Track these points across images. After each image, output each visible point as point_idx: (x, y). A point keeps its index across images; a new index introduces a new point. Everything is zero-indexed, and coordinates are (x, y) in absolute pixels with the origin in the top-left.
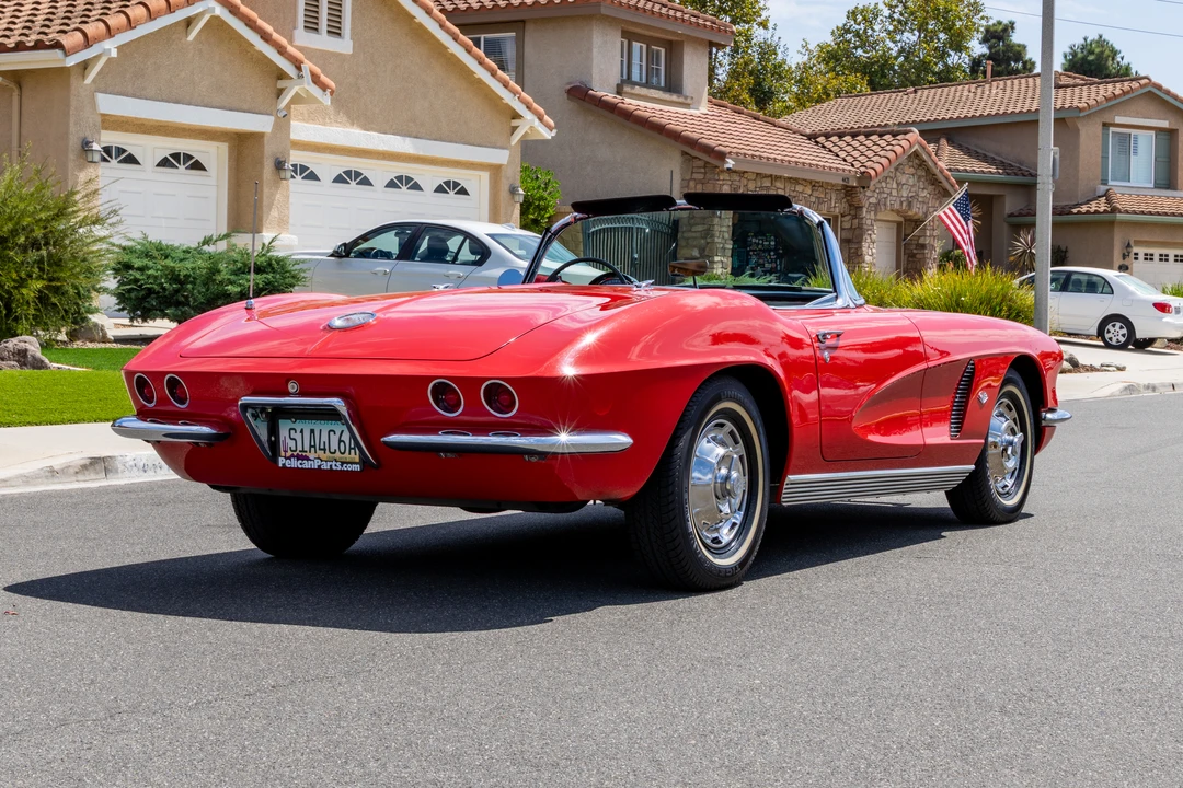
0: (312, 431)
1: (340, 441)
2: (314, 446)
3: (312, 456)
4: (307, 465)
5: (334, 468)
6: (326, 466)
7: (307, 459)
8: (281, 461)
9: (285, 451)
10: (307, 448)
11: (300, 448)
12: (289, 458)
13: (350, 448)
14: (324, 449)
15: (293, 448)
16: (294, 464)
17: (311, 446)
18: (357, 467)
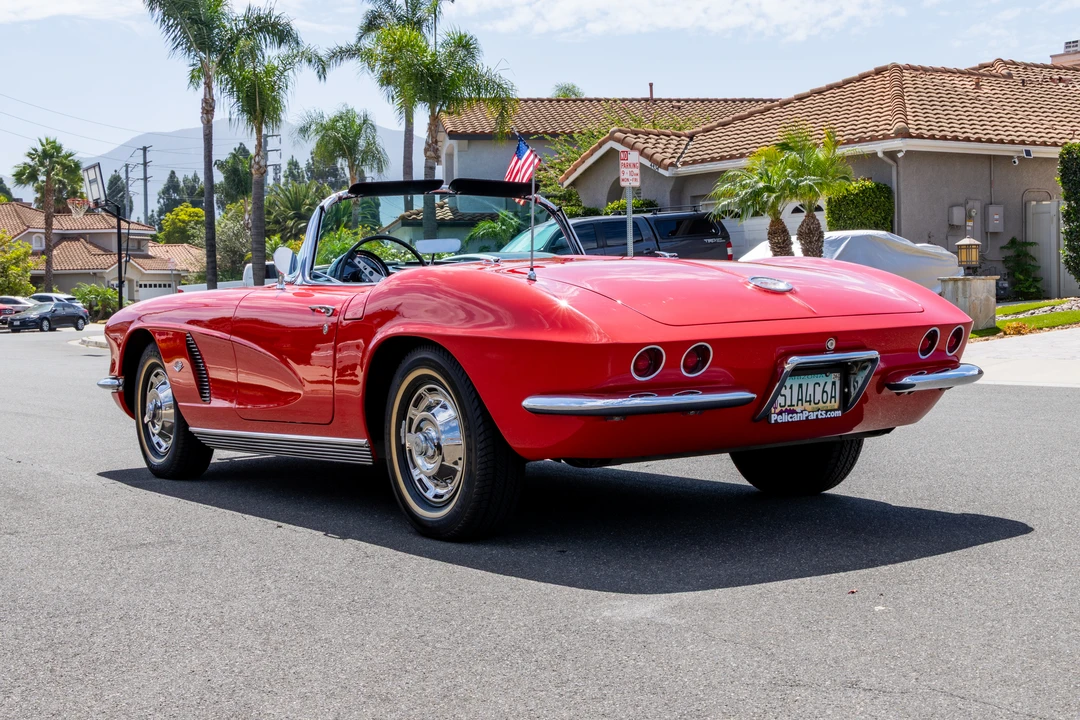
0: (800, 386)
1: (824, 391)
2: (802, 400)
3: (798, 409)
4: (796, 418)
5: (820, 417)
6: (813, 416)
7: (794, 412)
8: (774, 418)
9: (775, 408)
10: (794, 402)
11: (788, 403)
12: (780, 413)
13: (832, 397)
14: (810, 401)
15: (783, 404)
16: (786, 418)
17: (798, 400)
18: (839, 413)
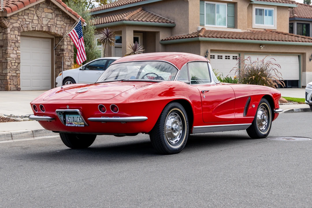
0: (73, 117)
1: (80, 120)
2: (74, 121)
3: (73, 123)
4: (72, 125)
5: (78, 126)
6: (76, 126)
8: (67, 125)
9: (67, 122)
10: (72, 121)
13: (82, 121)
14: (76, 122)
16: (69, 125)
17: (73, 121)
18: (83, 126)
